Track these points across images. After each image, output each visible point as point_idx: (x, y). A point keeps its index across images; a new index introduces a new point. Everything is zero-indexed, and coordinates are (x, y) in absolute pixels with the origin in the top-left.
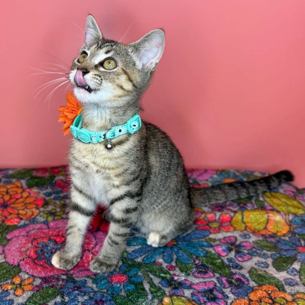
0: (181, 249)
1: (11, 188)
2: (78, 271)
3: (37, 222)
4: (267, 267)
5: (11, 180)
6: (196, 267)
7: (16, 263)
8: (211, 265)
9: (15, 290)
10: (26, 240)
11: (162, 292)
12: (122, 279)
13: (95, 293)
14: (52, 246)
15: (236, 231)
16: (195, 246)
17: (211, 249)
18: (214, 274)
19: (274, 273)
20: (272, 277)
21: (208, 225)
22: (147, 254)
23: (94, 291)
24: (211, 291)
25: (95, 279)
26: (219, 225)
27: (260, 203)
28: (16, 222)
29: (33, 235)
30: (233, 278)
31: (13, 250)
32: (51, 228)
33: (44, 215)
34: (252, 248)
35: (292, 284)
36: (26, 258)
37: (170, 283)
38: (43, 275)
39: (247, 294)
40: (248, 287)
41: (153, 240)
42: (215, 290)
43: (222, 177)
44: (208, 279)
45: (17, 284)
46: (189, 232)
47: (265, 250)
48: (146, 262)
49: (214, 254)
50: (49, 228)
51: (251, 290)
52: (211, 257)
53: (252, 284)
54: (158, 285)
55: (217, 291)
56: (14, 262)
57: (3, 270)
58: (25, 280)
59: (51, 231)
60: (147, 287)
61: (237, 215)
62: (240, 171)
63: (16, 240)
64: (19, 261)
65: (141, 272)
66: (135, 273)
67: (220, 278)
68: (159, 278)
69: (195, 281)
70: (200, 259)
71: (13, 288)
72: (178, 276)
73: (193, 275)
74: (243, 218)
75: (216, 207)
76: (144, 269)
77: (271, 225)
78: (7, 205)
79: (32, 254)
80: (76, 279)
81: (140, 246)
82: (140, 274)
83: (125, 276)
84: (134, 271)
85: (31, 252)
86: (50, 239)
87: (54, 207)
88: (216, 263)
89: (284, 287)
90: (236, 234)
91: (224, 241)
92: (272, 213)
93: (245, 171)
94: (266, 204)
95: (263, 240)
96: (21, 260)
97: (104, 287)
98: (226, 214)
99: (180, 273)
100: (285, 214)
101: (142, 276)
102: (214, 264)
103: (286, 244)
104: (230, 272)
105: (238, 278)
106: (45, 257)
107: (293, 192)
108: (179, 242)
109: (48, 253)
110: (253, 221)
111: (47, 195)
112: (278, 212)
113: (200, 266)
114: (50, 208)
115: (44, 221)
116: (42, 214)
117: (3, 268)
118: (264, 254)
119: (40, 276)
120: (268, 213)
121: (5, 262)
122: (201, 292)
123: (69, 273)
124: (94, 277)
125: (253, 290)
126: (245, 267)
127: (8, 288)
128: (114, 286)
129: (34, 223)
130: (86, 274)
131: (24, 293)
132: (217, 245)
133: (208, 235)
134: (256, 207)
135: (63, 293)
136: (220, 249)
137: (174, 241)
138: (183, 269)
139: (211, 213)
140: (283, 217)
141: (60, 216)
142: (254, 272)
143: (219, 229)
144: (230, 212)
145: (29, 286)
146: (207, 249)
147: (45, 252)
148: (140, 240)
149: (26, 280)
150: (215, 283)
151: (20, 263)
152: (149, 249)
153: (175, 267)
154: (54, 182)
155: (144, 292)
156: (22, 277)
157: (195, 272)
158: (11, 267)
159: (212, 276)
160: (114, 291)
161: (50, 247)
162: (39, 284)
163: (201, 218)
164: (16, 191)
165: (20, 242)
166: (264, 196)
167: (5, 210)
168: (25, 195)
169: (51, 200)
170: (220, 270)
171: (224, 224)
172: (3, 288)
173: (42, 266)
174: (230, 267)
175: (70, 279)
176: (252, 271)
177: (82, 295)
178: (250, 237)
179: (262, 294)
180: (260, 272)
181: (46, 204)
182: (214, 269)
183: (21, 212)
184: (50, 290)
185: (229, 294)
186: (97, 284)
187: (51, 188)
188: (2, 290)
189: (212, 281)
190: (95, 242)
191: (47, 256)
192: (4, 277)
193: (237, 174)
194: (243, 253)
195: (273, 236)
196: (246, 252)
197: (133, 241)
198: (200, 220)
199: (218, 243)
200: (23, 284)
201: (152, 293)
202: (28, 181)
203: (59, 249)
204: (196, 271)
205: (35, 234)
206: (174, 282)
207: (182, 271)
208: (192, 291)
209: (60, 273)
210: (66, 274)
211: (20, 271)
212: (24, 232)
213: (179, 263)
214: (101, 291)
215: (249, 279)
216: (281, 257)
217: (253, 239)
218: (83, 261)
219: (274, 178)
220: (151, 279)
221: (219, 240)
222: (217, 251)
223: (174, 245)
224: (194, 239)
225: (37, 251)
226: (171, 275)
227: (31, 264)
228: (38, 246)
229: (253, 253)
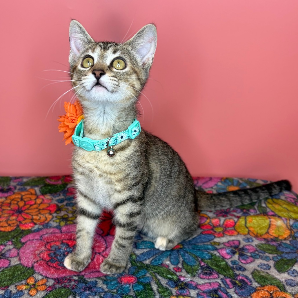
0: (187, 252)
1: (25, 195)
2: (90, 272)
3: (50, 227)
4: (269, 269)
5: (26, 187)
6: (202, 269)
7: (30, 265)
8: (215, 267)
9: (29, 291)
10: (40, 244)
11: (169, 293)
12: (131, 280)
13: (105, 293)
14: (65, 249)
15: (239, 235)
16: (201, 249)
17: (216, 252)
18: (218, 275)
19: (275, 274)
20: (274, 278)
21: (212, 229)
22: (155, 256)
23: (104, 291)
24: (216, 291)
25: (105, 280)
26: (224, 229)
27: (263, 209)
28: (30, 226)
29: (47, 239)
30: (237, 279)
31: (28, 253)
32: (64, 232)
33: (57, 220)
34: (255, 251)
35: (292, 285)
36: (40, 260)
37: (177, 284)
38: (56, 276)
39: (250, 294)
40: (251, 288)
41: (161, 244)
42: (219, 290)
43: (226, 185)
44: (213, 280)
45: (31, 284)
46: (195, 236)
47: (267, 253)
48: (154, 264)
49: (219, 257)
50: (61, 232)
51: (254, 291)
52: (216, 259)
53: (255, 284)
54: (165, 286)
55: (222, 291)
56: (28, 264)
57: (18, 272)
58: (38, 281)
59: (64, 235)
60: (155, 287)
61: (240, 220)
62: (244, 179)
63: (30, 243)
64: (33, 263)
65: (149, 273)
66: (144, 274)
67: (225, 279)
68: (166, 279)
69: (201, 282)
70: (205, 261)
71: (27, 289)
72: (184, 277)
73: (198, 277)
74: (246, 223)
75: (221, 213)
76: (152, 271)
77: (273, 229)
78: (22, 211)
79: (45, 256)
80: (87, 280)
81: (148, 250)
82: (148, 275)
83: (134, 277)
84: (142, 272)
85: (44, 254)
86: (62, 243)
87: (66, 213)
88: (221, 265)
89: (285, 288)
90: (240, 238)
91: (228, 245)
92: (274, 219)
93: (248, 179)
94: (268, 210)
95: (265, 244)
96: (35, 262)
97: (114, 287)
98: (230, 219)
99: (187, 275)
100: (286, 220)
101: (150, 277)
102: (219, 266)
103: (287, 248)
104: (233, 273)
105: (242, 279)
106: (58, 260)
107: (294, 199)
108: (185, 245)
109: (60, 255)
110: (256, 226)
111: (59, 201)
112: (279, 217)
113: (206, 268)
114: (63, 213)
115: (57, 226)
116: (54, 219)
117: (17, 270)
118: (266, 257)
119: (53, 277)
120: (270, 218)
121: (20, 264)
122: (206, 293)
123: (81, 274)
124: (105, 278)
125: (255, 290)
126: (248, 269)
127: (22, 289)
128: (124, 286)
129: (47, 228)
130: (97, 275)
131: (37, 293)
132: (221, 249)
133: (213, 239)
134: (258, 213)
135: (75, 293)
136: (224, 252)
137: (180, 244)
138: (189, 271)
139: (215, 218)
140: (284, 222)
141: (72, 221)
142: (256, 274)
143: (223, 233)
144: (234, 218)
145: (43, 287)
146: (212, 252)
147: (57, 255)
148: (148, 243)
149: (40, 281)
150: (220, 284)
151: (34, 265)
152: (157, 252)
153: (181, 269)
154: (66, 189)
155: (152, 292)
156: (36, 278)
157: (200, 273)
158: (26, 269)
159: (217, 277)
160: (123, 291)
161: (63, 250)
162: (52, 285)
163: (206, 223)
164: (30, 198)
165: (34, 246)
166: (266, 203)
167: (20, 215)
168: (39, 201)
169: (63, 206)
170: (224, 272)
171: (228, 229)
172: (18, 289)
173: (54, 267)
174: (234, 269)
175: (82, 280)
176: (255, 272)
177: (93, 295)
178: (253, 241)
179: (264, 294)
180: (262, 274)
181: (59, 209)
182: (218, 270)
183: (34, 217)
184: (62, 291)
185: (233, 294)
186: (107, 284)
187: (64, 195)
188: (17, 290)
189: (217, 282)
190: (106, 245)
191: (60, 258)
192: (19, 278)
193: (241, 181)
194: (246, 256)
195: (275, 239)
196: (249, 254)
197: (141, 244)
198: (206, 225)
199: (222, 246)
200: (37, 284)
201: (159, 293)
202: (41, 188)
203: (71, 252)
204: (202, 273)
205: (48, 238)
206: (180, 283)
207: (188, 273)
208: (198, 292)
209: (72, 274)
210: (78, 276)
211: (34, 272)
212: (37, 236)
213: (185, 265)
214: (111, 291)
215: (251, 280)
216: (283, 259)
217: (256, 242)
218: (94, 263)
219: (276, 186)
220: (159, 280)
221: (224, 243)
222: (221, 254)
223: (181, 248)
224: (199, 243)
225: (50, 253)
226: (177, 276)
227: (44, 266)
228: (51, 249)
229: (255, 256)
